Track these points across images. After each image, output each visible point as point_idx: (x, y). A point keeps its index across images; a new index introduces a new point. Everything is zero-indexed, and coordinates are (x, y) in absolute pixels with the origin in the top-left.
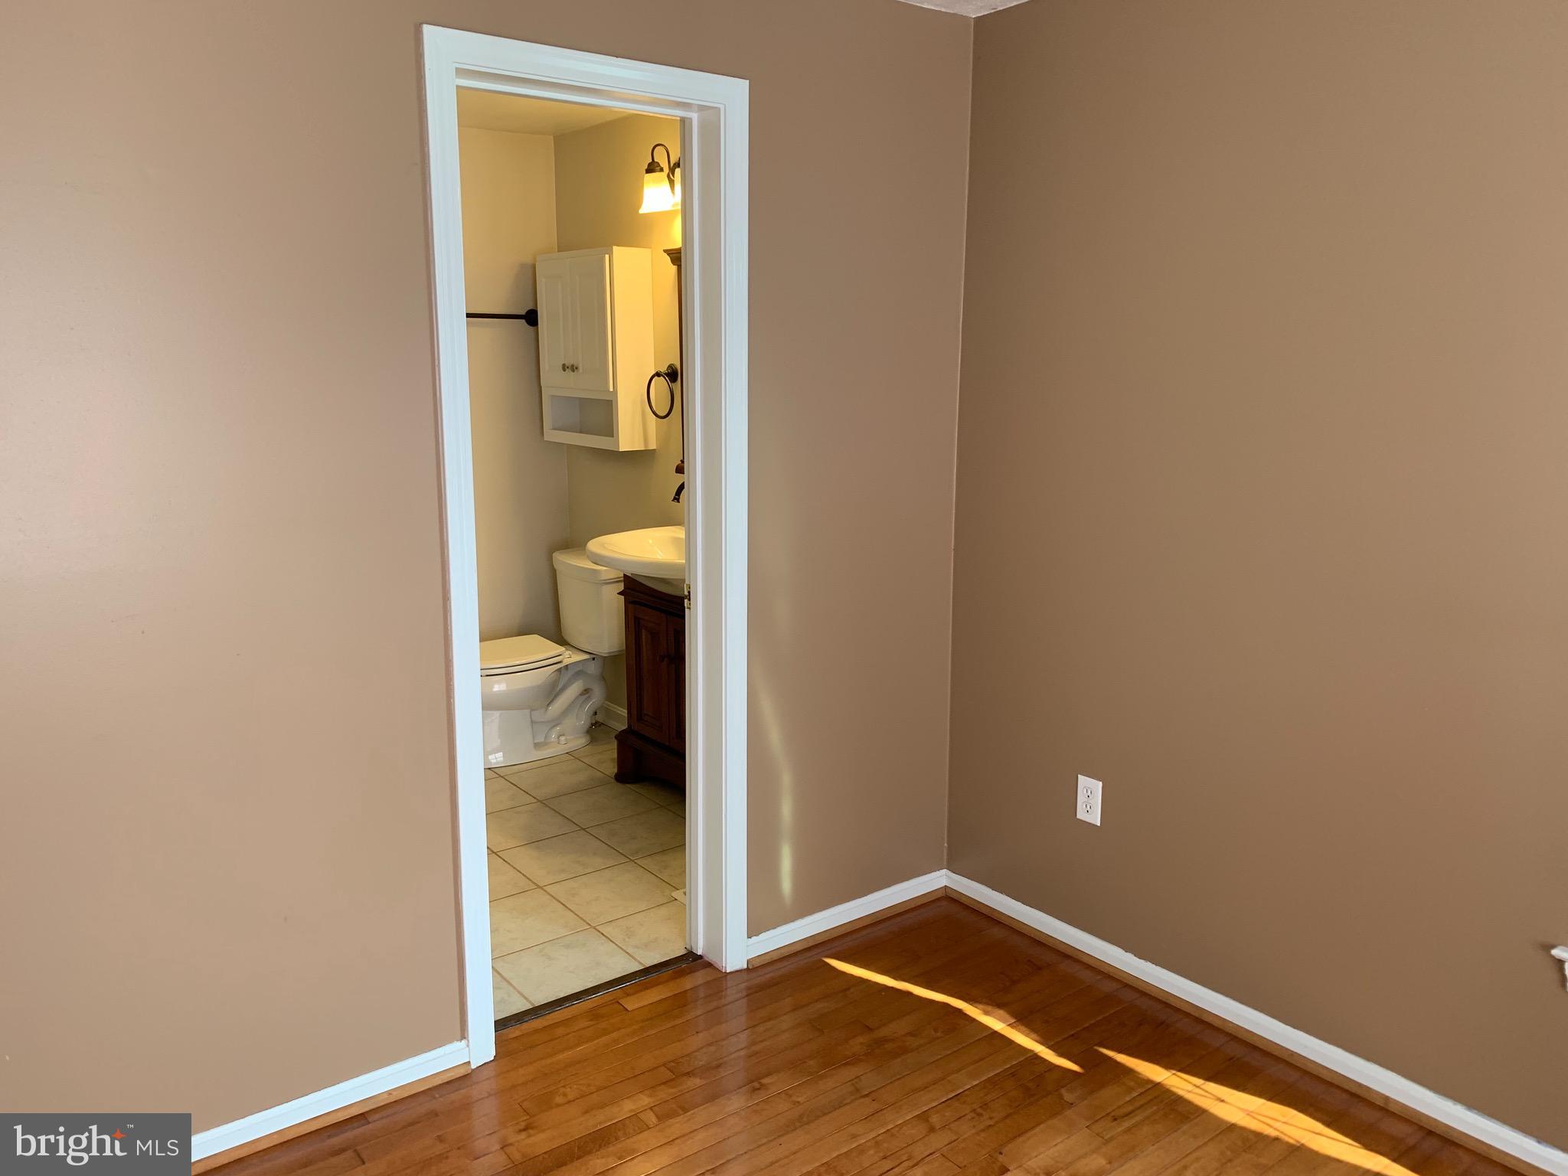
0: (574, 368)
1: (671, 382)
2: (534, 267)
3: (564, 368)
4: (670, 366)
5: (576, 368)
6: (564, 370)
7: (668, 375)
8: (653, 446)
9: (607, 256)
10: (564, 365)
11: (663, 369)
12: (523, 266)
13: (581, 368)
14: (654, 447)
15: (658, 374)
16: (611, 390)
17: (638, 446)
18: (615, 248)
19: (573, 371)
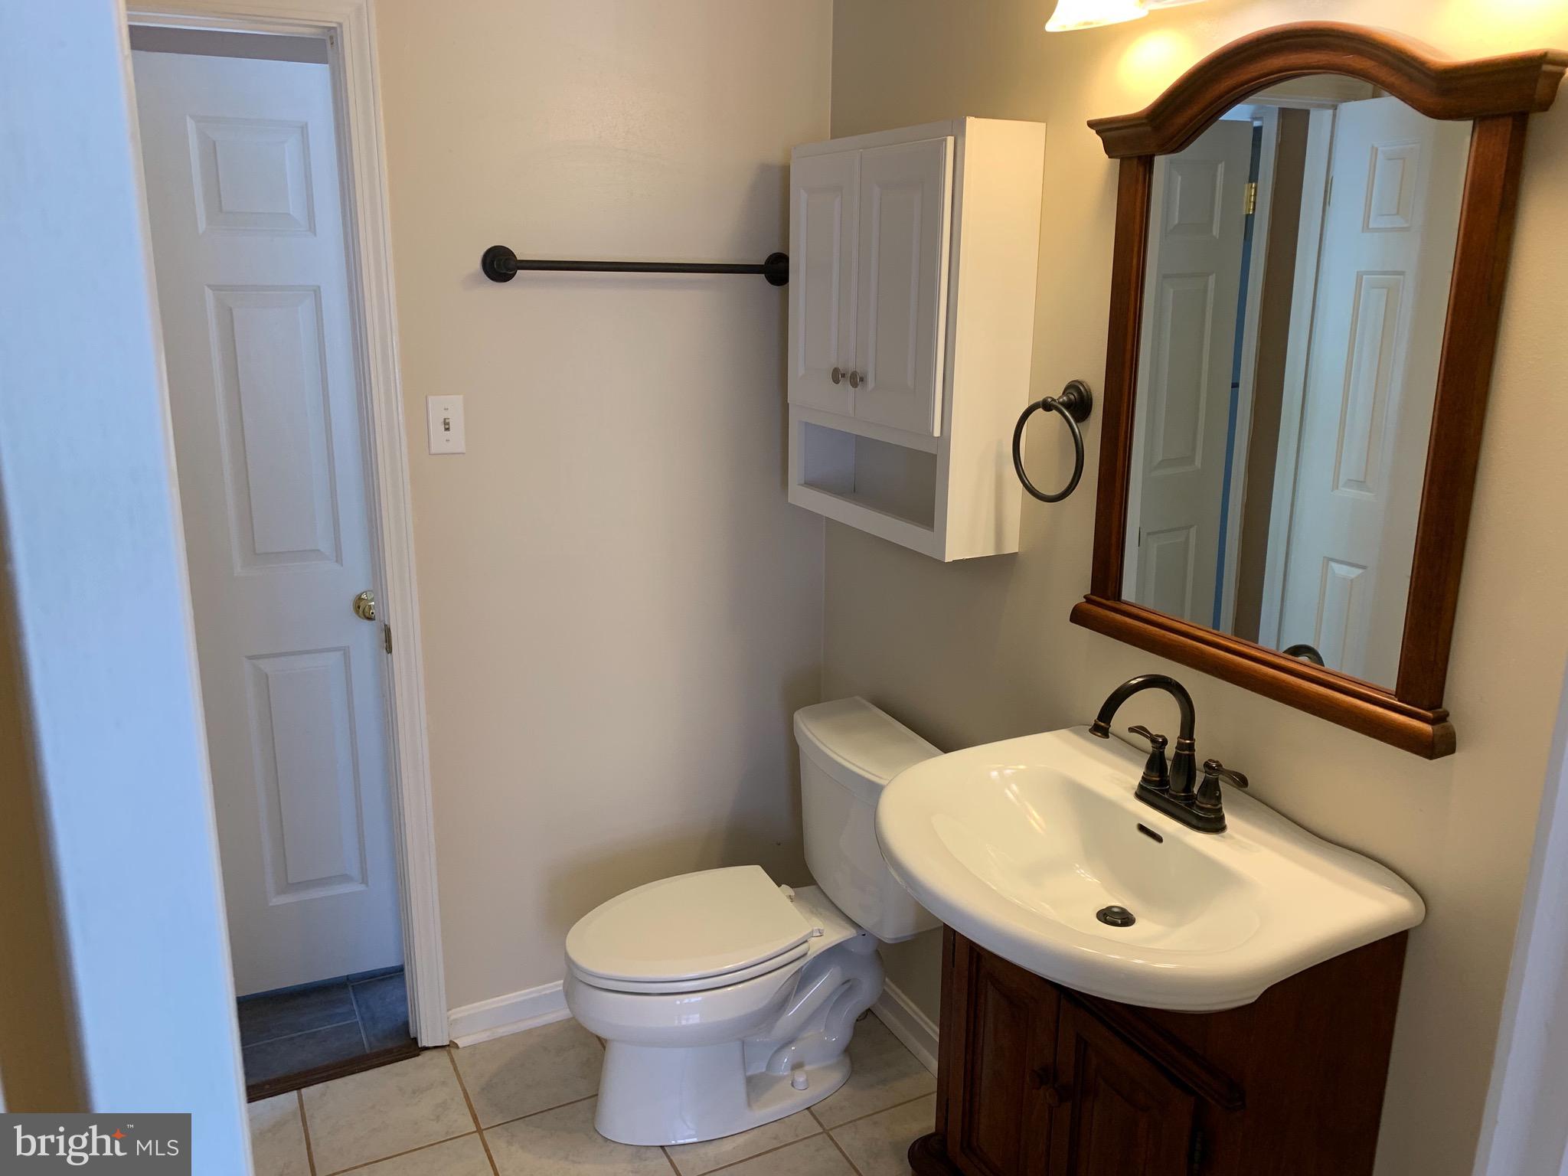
0: (856, 379)
1: (1077, 421)
2: (785, 171)
3: (837, 376)
4: (1073, 387)
5: (862, 379)
6: (836, 381)
7: (1068, 405)
8: (1012, 546)
9: (950, 140)
10: (836, 371)
11: (1056, 392)
12: (765, 168)
13: (870, 379)
14: (1016, 550)
15: (1047, 406)
16: (937, 433)
17: (984, 548)
18: (971, 122)
19: (855, 385)
